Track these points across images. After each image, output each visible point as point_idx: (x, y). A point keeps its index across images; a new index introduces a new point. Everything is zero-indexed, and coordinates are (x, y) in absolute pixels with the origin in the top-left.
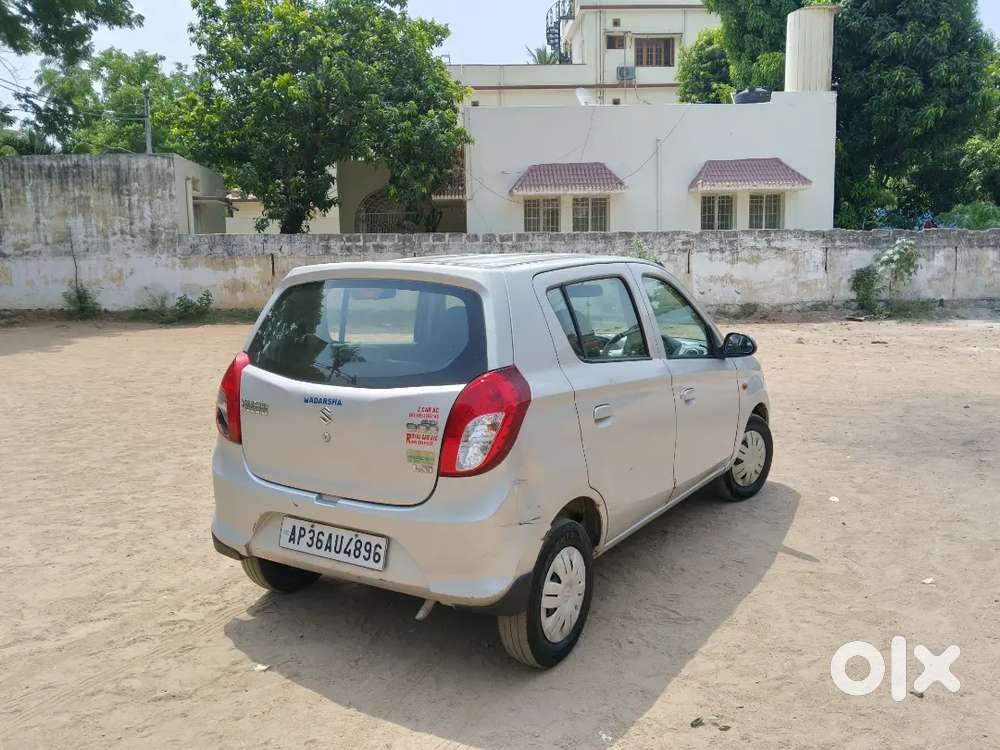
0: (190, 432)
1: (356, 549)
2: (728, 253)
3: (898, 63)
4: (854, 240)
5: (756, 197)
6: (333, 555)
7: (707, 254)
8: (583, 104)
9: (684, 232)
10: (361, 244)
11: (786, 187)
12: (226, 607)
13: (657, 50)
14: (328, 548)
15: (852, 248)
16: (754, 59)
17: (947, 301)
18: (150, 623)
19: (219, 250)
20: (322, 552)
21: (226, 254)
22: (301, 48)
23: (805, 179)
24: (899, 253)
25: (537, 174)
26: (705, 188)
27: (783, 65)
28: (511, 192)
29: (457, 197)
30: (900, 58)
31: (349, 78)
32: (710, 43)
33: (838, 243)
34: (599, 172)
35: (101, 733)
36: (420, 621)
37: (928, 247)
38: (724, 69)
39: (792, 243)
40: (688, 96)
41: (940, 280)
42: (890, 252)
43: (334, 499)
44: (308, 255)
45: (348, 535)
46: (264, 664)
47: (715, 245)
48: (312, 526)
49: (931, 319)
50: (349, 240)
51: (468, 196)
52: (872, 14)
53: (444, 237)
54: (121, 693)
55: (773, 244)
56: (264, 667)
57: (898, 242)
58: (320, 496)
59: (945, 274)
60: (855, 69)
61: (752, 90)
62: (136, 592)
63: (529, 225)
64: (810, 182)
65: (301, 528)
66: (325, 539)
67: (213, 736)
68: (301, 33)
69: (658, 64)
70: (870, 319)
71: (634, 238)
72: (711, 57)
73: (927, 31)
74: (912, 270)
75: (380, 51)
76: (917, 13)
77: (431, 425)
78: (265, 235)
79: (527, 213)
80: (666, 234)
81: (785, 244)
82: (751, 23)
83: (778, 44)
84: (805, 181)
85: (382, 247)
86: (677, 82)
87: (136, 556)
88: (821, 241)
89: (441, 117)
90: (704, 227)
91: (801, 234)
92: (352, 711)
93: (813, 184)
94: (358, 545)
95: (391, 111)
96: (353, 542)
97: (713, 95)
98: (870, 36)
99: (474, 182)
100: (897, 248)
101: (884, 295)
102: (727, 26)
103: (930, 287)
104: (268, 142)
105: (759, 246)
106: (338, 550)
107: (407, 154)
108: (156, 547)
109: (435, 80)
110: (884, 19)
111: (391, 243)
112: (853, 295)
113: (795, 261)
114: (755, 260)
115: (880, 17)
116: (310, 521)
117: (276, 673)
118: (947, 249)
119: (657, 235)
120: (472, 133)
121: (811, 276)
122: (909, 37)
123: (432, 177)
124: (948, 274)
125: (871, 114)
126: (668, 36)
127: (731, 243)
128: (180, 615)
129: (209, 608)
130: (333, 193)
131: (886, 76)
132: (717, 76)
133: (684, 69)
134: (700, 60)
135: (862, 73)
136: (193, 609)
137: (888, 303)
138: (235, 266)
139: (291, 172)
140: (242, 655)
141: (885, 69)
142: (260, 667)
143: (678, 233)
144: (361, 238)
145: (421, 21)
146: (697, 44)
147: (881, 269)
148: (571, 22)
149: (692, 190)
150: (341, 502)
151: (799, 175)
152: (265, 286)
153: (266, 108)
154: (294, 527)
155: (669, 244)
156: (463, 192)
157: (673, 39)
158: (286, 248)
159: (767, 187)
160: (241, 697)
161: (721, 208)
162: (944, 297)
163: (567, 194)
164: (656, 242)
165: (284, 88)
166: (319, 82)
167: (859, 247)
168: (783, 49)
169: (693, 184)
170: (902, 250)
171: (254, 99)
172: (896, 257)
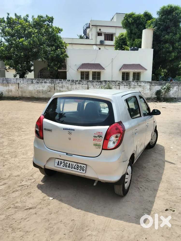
0: (8, 130)
1: (77, 167)
2: (128, 86)
3: (167, 43)
4: (156, 84)
5: (134, 73)
6: (70, 169)
7: (124, 86)
8: (95, 49)
9: (118, 81)
10: (41, 81)
11: (141, 71)
12: (35, 181)
13: (109, 37)
14: (69, 167)
15: (156, 85)
16: (134, 40)
17: (177, 98)
18: (16, 186)
19: (5, 82)
20: (67, 168)
21: (7, 83)
22: (26, 32)
23: (146, 69)
24: (167, 87)
25: (84, 65)
26: (123, 71)
27: (141, 42)
28: (78, 70)
29: (64, 70)
30: (168, 42)
31: (38, 40)
32: (122, 36)
33: (153, 84)
34: (98, 66)
35: (15, 220)
36: (95, 186)
37: (173, 86)
38: (125, 42)
39: (143, 84)
40: (117, 48)
41: (175, 93)
42: (165, 87)
43: (71, 155)
44: (27, 84)
45: (74, 164)
46: (52, 197)
47: (125, 84)
48: (64, 161)
49: (173, 102)
50: (38, 80)
51: (67, 70)
52: (162, 31)
53: (62, 80)
54: (16, 208)
55: (138, 84)
56: (52, 198)
57: (167, 84)
58: (67, 154)
59: (176, 92)
60: (157, 44)
61: (134, 48)
62: (9, 177)
63: (82, 78)
64: (147, 70)
65: (61, 162)
66: (68, 165)
67: (46, 220)
68: (27, 28)
69: (110, 40)
70: (160, 102)
71: (107, 82)
72: (123, 39)
73: (174, 35)
74: (169, 91)
75: (46, 34)
76: (172, 31)
77: (100, 136)
78: (17, 78)
79: (81, 75)
80: (114, 81)
81: (141, 84)
82: (133, 32)
83: (140, 37)
84: (146, 70)
85: (46, 82)
86: (114, 45)
87: (5, 166)
88: (149, 84)
89: (61, 51)
90: (122, 80)
91: (145, 82)
92: (80, 210)
93: (148, 70)
94: (78, 166)
95: (48, 49)
96: (76, 166)
97: (123, 48)
98: (161, 36)
99: (69, 67)
100: (166, 86)
101: (163, 96)
102: (128, 32)
103: (173, 95)
104: (16, 55)
105: (135, 84)
106: (72, 167)
107: (52, 59)
108: (10, 163)
109: (60, 41)
110: (164, 32)
111: (48, 81)
112: (156, 96)
113: (143, 88)
114: (134, 88)
115: (163, 32)
116: (64, 160)
117: (56, 200)
118: (177, 86)
119: (112, 81)
120: (68, 55)
121: (147, 92)
122: (170, 37)
123: (58, 65)
124: (177, 92)
125: (160, 54)
126: (112, 34)
127: (129, 84)
128: (23, 183)
129: (31, 181)
130: (32, 68)
131: (164, 46)
132: (124, 44)
133: (116, 42)
134: (120, 40)
135: (159, 45)
136: (26, 181)
137: (164, 98)
138: (9, 86)
139: (23, 63)
140: (45, 195)
141: (164, 44)
142: (51, 198)
143: (117, 81)
144: (41, 80)
145: (56, 27)
146: (119, 36)
147: (163, 90)
148: (89, 29)
149: (120, 71)
150: (73, 155)
151: (144, 68)
152: (17, 91)
153: (17, 46)
154: (59, 161)
155: (115, 84)
156: (66, 69)
157: (113, 34)
158: (22, 82)
159: (137, 71)
160: (49, 207)
161: (126, 75)
162: (176, 97)
163: (91, 71)
164: (112, 83)
165: (22, 42)
166: (31, 41)
167: (158, 85)
168: (141, 38)
169: (120, 70)
170: (167, 86)
171: (14, 44)
172: (166, 88)
